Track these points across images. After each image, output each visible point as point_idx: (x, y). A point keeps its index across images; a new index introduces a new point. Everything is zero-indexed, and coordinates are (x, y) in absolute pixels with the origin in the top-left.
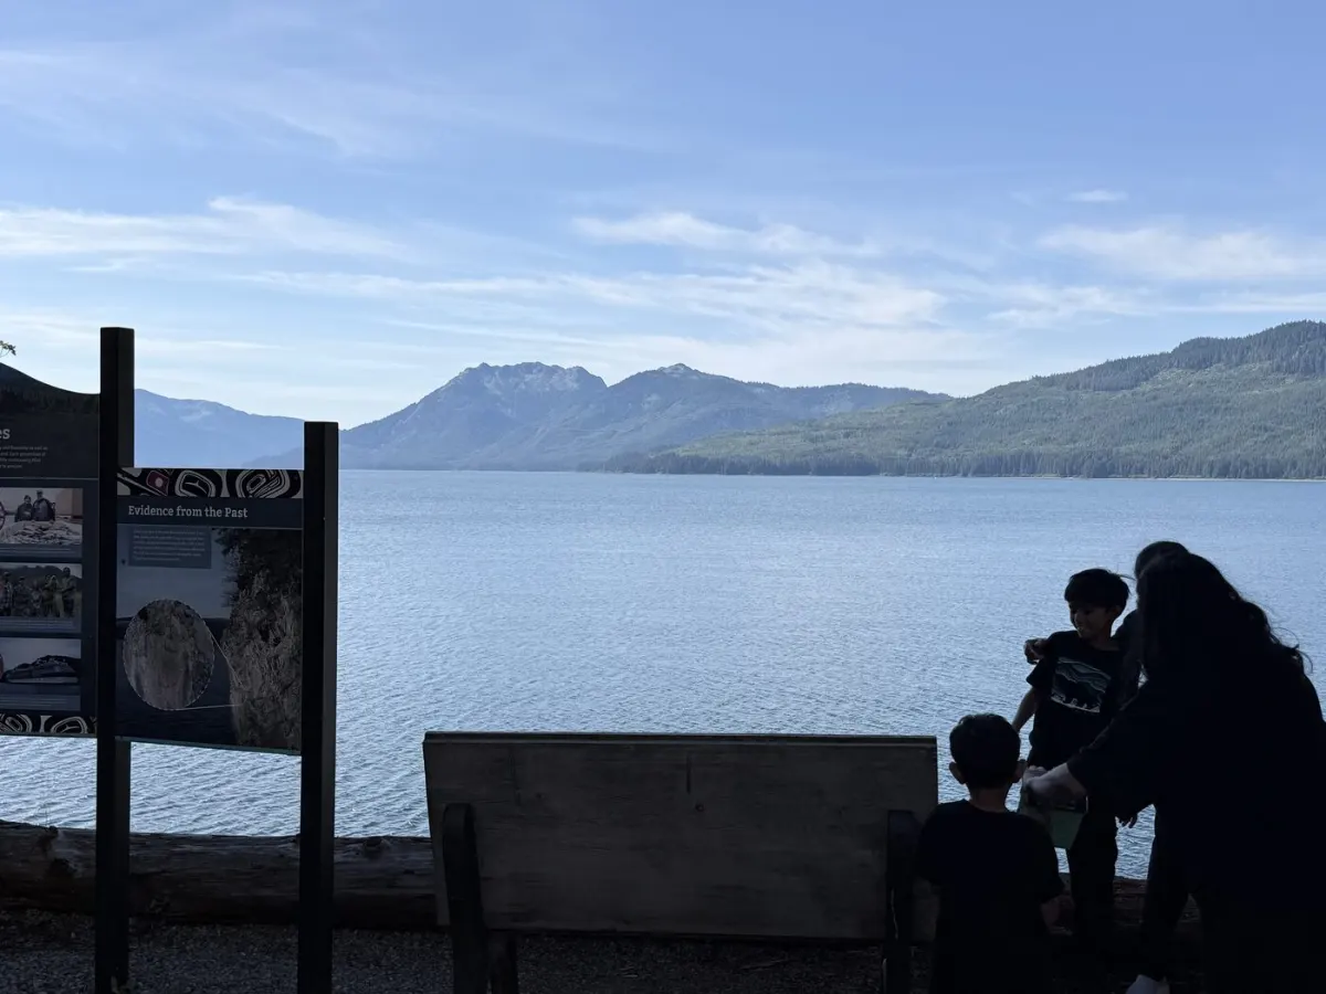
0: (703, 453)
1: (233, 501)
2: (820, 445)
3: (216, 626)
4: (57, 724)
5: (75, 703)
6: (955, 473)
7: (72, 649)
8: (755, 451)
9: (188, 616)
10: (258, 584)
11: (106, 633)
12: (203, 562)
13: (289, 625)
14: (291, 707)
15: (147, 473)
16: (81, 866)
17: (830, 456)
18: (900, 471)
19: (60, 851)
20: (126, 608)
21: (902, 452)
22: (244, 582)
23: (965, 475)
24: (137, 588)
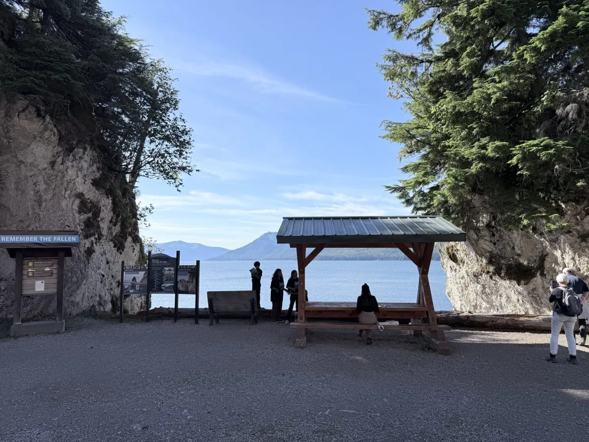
0: (328, 255)
1: (189, 269)
2: (360, 252)
3: (188, 282)
4: (171, 292)
5: (173, 290)
6: (398, 259)
7: (173, 284)
8: (342, 254)
9: (185, 281)
10: (192, 277)
11: (176, 283)
12: (186, 275)
13: (194, 281)
14: (195, 290)
15: (181, 266)
16: (173, 312)
17: (363, 255)
18: (382, 259)
19: (170, 310)
20: (178, 280)
21: (383, 254)
22: (190, 277)
23: (401, 260)
24: (179, 278)
